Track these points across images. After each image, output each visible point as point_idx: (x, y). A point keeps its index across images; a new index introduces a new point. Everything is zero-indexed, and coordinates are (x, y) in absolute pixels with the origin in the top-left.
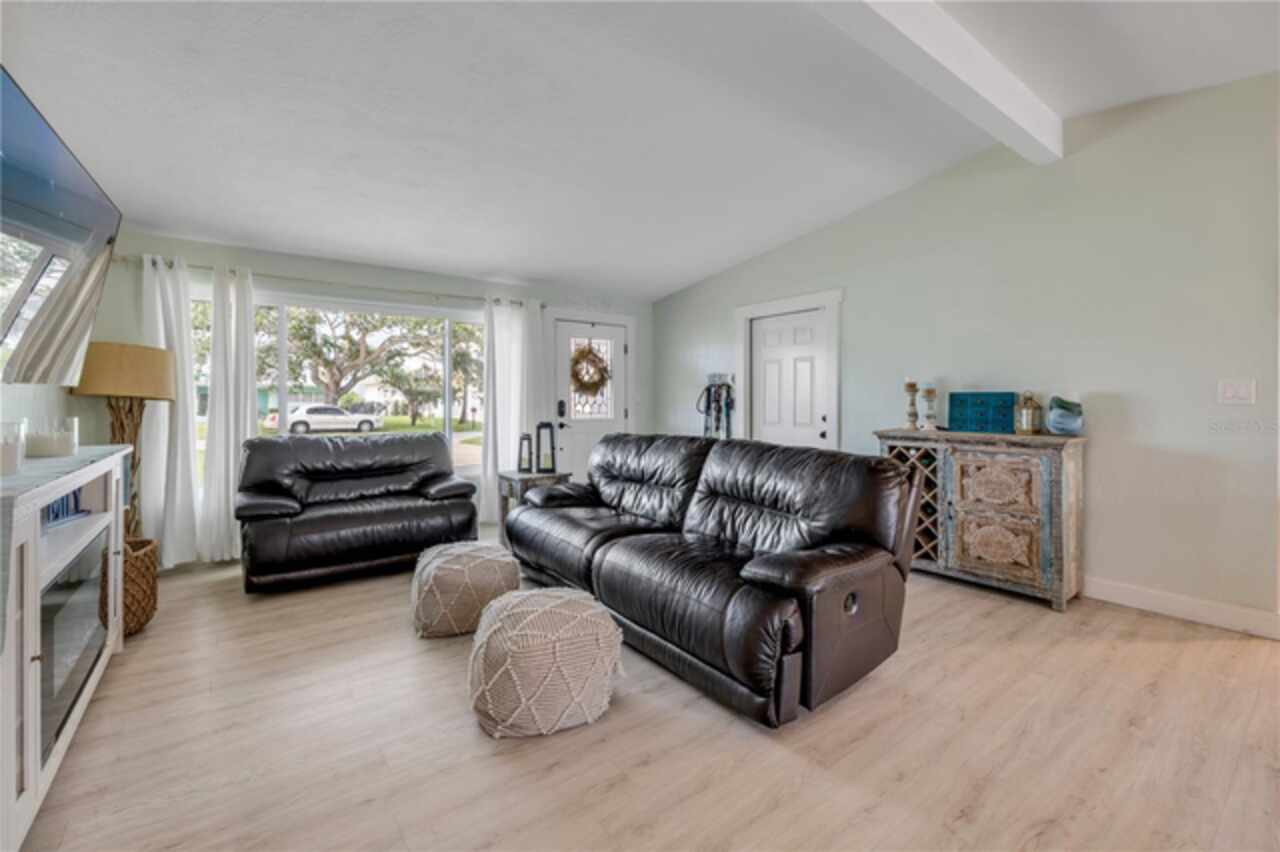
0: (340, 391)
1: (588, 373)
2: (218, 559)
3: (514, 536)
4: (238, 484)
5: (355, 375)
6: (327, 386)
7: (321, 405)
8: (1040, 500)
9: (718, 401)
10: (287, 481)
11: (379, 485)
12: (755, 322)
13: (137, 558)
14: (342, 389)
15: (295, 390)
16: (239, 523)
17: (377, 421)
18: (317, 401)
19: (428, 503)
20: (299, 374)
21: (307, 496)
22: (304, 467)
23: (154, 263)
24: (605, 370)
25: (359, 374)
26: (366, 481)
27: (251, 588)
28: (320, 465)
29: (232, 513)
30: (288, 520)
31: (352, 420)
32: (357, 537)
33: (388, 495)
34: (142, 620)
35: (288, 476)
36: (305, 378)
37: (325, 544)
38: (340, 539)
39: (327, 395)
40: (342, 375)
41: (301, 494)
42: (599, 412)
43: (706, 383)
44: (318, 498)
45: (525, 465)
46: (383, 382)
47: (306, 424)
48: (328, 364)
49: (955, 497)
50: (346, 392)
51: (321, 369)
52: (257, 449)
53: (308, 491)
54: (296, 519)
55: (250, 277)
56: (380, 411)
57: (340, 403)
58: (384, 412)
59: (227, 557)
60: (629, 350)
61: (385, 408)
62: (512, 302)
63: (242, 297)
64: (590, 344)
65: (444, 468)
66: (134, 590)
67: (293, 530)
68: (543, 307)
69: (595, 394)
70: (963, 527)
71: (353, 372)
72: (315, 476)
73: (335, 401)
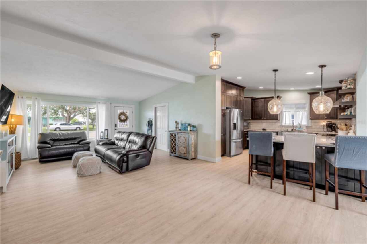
0: (70, 118)
1: (123, 117)
2: (33, 158)
3: (96, 151)
4: (37, 142)
5: (75, 114)
6: (66, 117)
7: (64, 122)
8: (187, 142)
9: (150, 124)
10: (49, 141)
11: (69, 142)
12: (157, 108)
13: (17, 155)
14: (71, 118)
15: (56, 118)
16: (38, 149)
17: (82, 127)
18: (64, 121)
19: (80, 145)
20: (58, 114)
21: (53, 144)
22: (52, 138)
23: (18, 97)
24: (127, 117)
25: (76, 114)
26: (67, 141)
27: (40, 161)
28: (56, 138)
29: (36, 147)
30: (48, 149)
31: (74, 127)
32: (63, 152)
33: (72, 144)
34: (19, 166)
35: (49, 140)
36: (59, 115)
37: (56, 153)
38: (59, 152)
39: (66, 120)
40: (71, 114)
41: (52, 144)
42: (122, 126)
43: (148, 120)
44: (55, 145)
45: (102, 138)
46: (84, 116)
47: (59, 128)
48: (66, 111)
49: (178, 142)
50: (72, 119)
51: (64, 112)
52: (42, 135)
53: (53, 143)
54: (50, 148)
55: (40, 100)
56: (84, 124)
57: (70, 122)
58: (85, 125)
59: (35, 157)
60: (133, 112)
61: (85, 123)
62: (103, 103)
63: (39, 104)
64: (123, 111)
65: (85, 138)
66: (17, 160)
67: (49, 150)
68: (111, 104)
69: (125, 122)
70: (179, 148)
71: (74, 113)
72: (55, 140)
73: (69, 122)
